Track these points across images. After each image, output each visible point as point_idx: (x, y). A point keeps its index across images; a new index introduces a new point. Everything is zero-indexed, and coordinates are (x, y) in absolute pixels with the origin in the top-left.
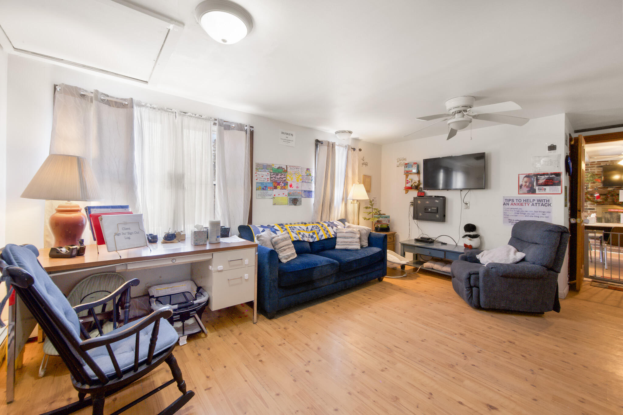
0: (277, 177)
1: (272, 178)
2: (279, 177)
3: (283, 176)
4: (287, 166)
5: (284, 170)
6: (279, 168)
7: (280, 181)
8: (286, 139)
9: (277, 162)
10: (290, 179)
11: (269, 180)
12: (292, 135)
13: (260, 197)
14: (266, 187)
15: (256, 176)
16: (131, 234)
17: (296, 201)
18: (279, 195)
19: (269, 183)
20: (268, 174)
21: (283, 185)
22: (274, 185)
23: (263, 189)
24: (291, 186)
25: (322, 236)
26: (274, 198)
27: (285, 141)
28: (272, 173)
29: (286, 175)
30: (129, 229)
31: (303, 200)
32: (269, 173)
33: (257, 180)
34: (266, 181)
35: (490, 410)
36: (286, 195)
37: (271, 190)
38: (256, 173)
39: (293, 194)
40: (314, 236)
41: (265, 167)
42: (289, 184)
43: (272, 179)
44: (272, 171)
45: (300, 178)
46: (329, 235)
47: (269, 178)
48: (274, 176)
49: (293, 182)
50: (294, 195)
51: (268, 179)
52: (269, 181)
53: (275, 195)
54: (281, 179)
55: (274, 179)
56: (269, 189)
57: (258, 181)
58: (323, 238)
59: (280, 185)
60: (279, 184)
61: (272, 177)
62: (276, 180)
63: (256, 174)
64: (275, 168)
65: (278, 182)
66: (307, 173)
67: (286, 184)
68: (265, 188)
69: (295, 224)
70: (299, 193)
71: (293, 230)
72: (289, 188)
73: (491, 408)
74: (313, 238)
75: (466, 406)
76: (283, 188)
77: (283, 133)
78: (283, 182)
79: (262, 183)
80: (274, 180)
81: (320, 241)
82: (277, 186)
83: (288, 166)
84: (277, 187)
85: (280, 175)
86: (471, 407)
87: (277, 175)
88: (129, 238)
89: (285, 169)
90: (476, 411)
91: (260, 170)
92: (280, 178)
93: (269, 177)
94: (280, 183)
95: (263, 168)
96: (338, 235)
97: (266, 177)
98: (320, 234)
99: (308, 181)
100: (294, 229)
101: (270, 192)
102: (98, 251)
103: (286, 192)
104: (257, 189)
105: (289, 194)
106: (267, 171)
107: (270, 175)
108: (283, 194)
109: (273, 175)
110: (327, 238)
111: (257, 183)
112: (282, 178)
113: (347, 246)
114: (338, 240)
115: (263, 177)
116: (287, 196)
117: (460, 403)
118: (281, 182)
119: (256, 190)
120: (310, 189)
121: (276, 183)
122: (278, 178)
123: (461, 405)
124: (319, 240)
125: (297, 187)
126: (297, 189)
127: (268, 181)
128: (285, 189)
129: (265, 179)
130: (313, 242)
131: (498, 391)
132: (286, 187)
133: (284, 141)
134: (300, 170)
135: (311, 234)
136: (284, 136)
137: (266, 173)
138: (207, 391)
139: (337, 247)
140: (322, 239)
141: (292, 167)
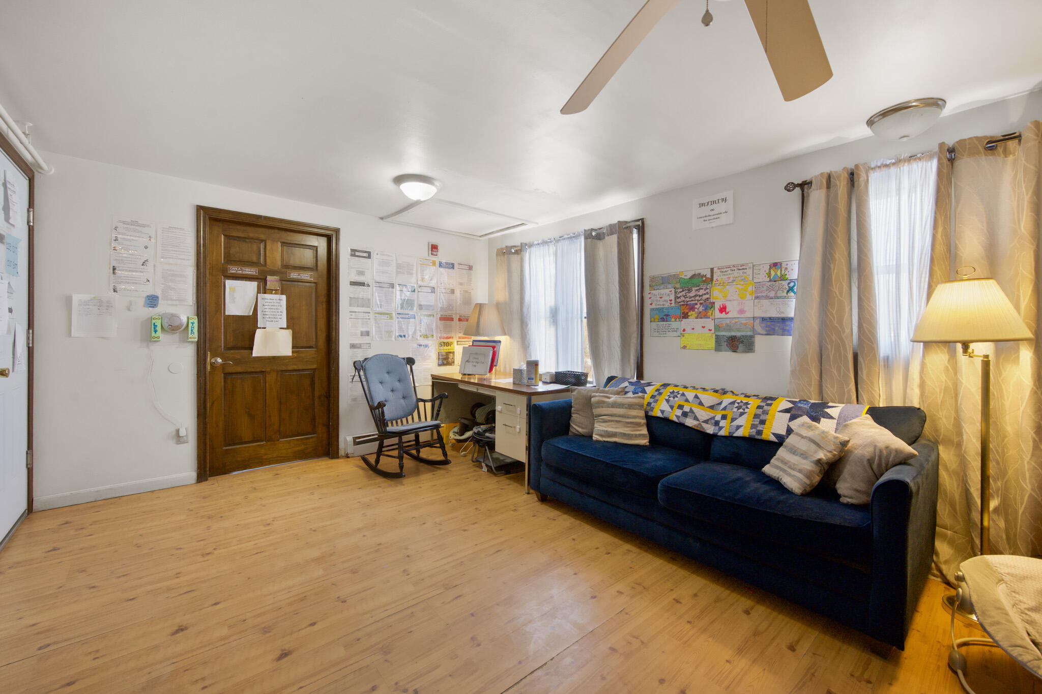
0: (690, 294)
1: (678, 298)
2: (692, 294)
3: (701, 292)
4: (712, 270)
5: (704, 279)
6: (693, 277)
7: (696, 302)
8: (713, 213)
9: (687, 267)
10: (718, 296)
11: (673, 302)
12: (724, 200)
13: (656, 334)
14: (667, 315)
15: (650, 298)
16: (478, 363)
17: (736, 343)
18: (693, 329)
19: (672, 308)
20: (671, 291)
21: (701, 309)
22: (682, 311)
23: (663, 320)
24: (723, 309)
25: (738, 427)
26: (683, 336)
27: (705, 219)
28: (678, 289)
29: (708, 287)
30: (478, 359)
31: (760, 342)
32: (673, 290)
33: (651, 304)
34: (667, 305)
35: (282, 650)
36: (710, 330)
37: (678, 320)
38: (649, 293)
39: (729, 328)
40: (722, 423)
41: (664, 281)
42: (717, 306)
43: (678, 300)
44: (678, 286)
45: (750, 288)
46: (760, 432)
47: (673, 299)
48: (683, 293)
49: (730, 301)
50: (730, 330)
51: (671, 300)
52: (673, 305)
53: (684, 330)
54: (697, 298)
55: (684, 299)
56: (673, 320)
57: (654, 306)
58: (739, 433)
59: (696, 310)
60: (692, 308)
61: (679, 296)
62: (688, 302)
63: (649, 296)
64: (686, 278)
65: (690, 305)
66: (773, 273)
67: (709, 305)
68: (665, 317)
69: (686, 387)
70: (745, 324)
72: (717, 314)
73: (283, 654)
74: (717, 428)
75: (306, 628)
76: (702, 315)
77: (702, 205)
78: (701, 304)
79: (660, 310)
80: (684, 301)
81: (730, 438)
82: (688, 313)
83: (715, 270)
84: (689, 314)
85: (697, 290)
86: (300, 632)
87: (690, 291)
88: (475, 366)
89: (709, 276)
90: (291, 634)
91: (656, 287)
92: (696, 296)
93: (672, 297)
94: (696, 306)
95: (663, 283)
96: (791, 440)
97: (668, 298)
98: (736, 423)
99: (776, 293)
101: (674, 324)
103: (709, 323)
104: (652, 320)
105: (717, 328)
106: (669, 286)
107: (676, 292)
108: (703, 327)
109: (681, 292)
110: (747, 435)
111: (652, 310)
112: (700, 296)
115: (663, 299)
116: (713, 331)
117: (313, 624)
118: (696, 304)
119: (651, 322)
120: (783, 312)
121: (688, 307)
122: (691, 297)
123: (310, 623)
124: (728, 434)
125: (741, 311)
126: (742, 316)
127: (671, 304)
128: (706, 317)
129: (666, 301)
130: (714, 436)
132: (709, 314)
133: (704, 221)
134: (749, 272)
135: (718, 418)
136: (706, 210)
137: (667, 291)
139: (767, 469)
140: (735, 435)
141: (727, 269)
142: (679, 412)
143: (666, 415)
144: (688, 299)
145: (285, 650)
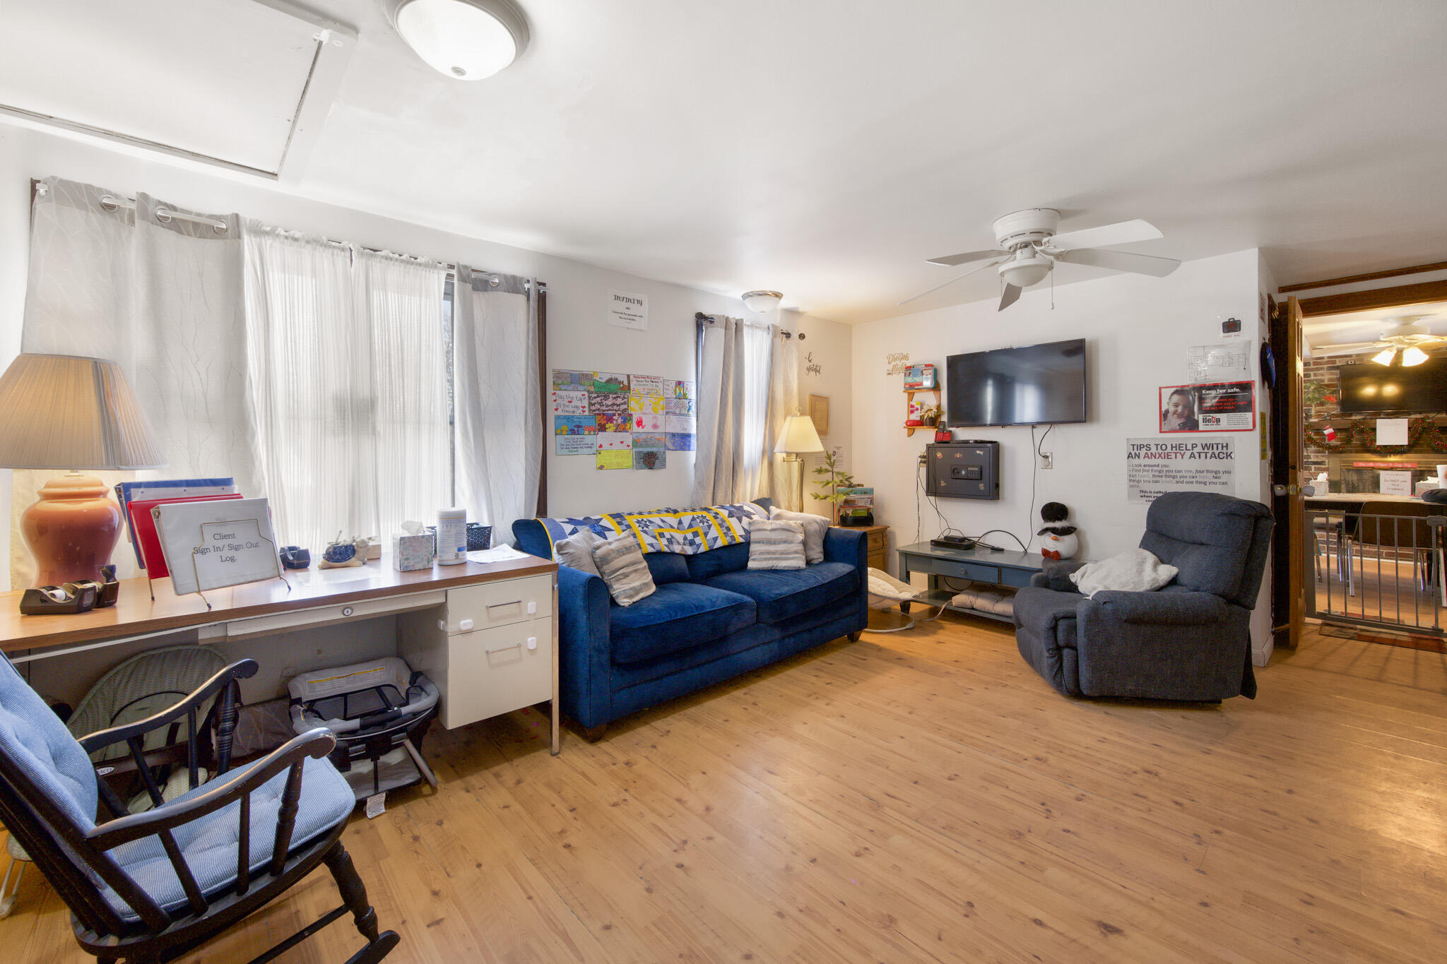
0: (606, 402)
1: (594, 404)
2: (609, 402)
3: (619, 401)
4: (628, 376)
5: (622, 386)
6: (609, 381)
7: (614, 412)
8: (627, 311)
9: (605, 366)
10: (636, 407)
11: (586, 409)
12: (640, 302)
13: (565, 451)
14: (579, 427)
15: (555, 401)
16: (237, 548)
17: (652, 459)
18: (611, 444)
19: (585, 417)
20: (584, 395)
21: (620, 421)
22: (597, 422)
23: (573, 432)
24: (639, 423)
25: (715, 539)
26: (600, 453)
27: (621, 316)
28: (592, 393)
29: (626, 396)
30: (233, 536)
31: (671, 456)
32: (586, 393)
33: (556, 409)
34: (579, 412)
35: (1105, 936)
36: (628, 446)
37: (592, 433)
38: (554, 394)
39: (646, 443)
40: (698, 540)
41: (577, 379)
42: (635, 419)
43: (593, 408)
44: (592, 389)
45: (662, 403)
46: (733, 537)
47: (587, 405)
48: (598, 399)
49: (645, 414)
50: (647, 446)
51: (584, 407)
52: (587, 413)
53: (601, 446)
54: (615, 407)
55: (599, 407)
56: (586, 432)
57: (560, 413)
58: (719, 544)
59: (615, 422)
60: (610, 419)
61: (593, 402)
62: (604, 411)
63: (554, 397)
64: (600, 380)
65: (608, 415)
66: (678, 391)
67: (627, 417)
68: (576, 429)
69: (650, 513)
70: (659, 440)
71: (645, 529)
72: (635, 428)
73: (1109, 931)
74: (695, 546)
75: (1051, 928)
76: (621, 429)
77: (617, 298)
78: (619, 415)
79: (568, 419)
80: (599, 409)
81: (711, 552)
82: (604, 425)
83: (631, 377)
84: (607, 426)
85: (614, 398)
86: (1062, 932)
87: (606, 397)
88: (232, 559)
89: (626, 383)
90: (1074, 941)
91: (564, 388)
92: (614, 404)
93: (586, 403)
94: (614, 417)
95: (572, 383)
96: (754, 536)
97: (580, 404)
98: (710, 536)
99: (681, 410)
100: (647, 526)
101: (589, 439)
102: (152, 594)
103: (628, 438)
104: (559, 431)
105: (636, 443)
106: (581, 388)
107: (589, 397)
108: (622, 442)
109: (595, 398)
110: (726, 544)
111: (558, 417)
112: (617, 406)
113: (775, 561)
114: (753, 547)
115: (573, 404)
116: (631, 447)
117: (1038, 922)
118: (614, 415)
119: (556, 434)
120: (685, 429)
121: (605, 417)
122: (607, 406)
123: (1039, 928)
124: (708, 549)
125: (655, 426)
126: (655, 431)
127: (584, 411)
128: (625, 430)
129: (577, 407)
130: (695, 555)
131: (1122, 888)
132: (628, 427)
133: (620, 318)
134: (660, 385)
135: (690, 536)
136: (621, 306)
137: (579, 394)
138: (432, 928)
139: (751, 565)
140: (715, 547)
141: (642, 379)
142: (664, 541)
143: (657, 548)
144: (604, 408)
145: (1102, 932)
